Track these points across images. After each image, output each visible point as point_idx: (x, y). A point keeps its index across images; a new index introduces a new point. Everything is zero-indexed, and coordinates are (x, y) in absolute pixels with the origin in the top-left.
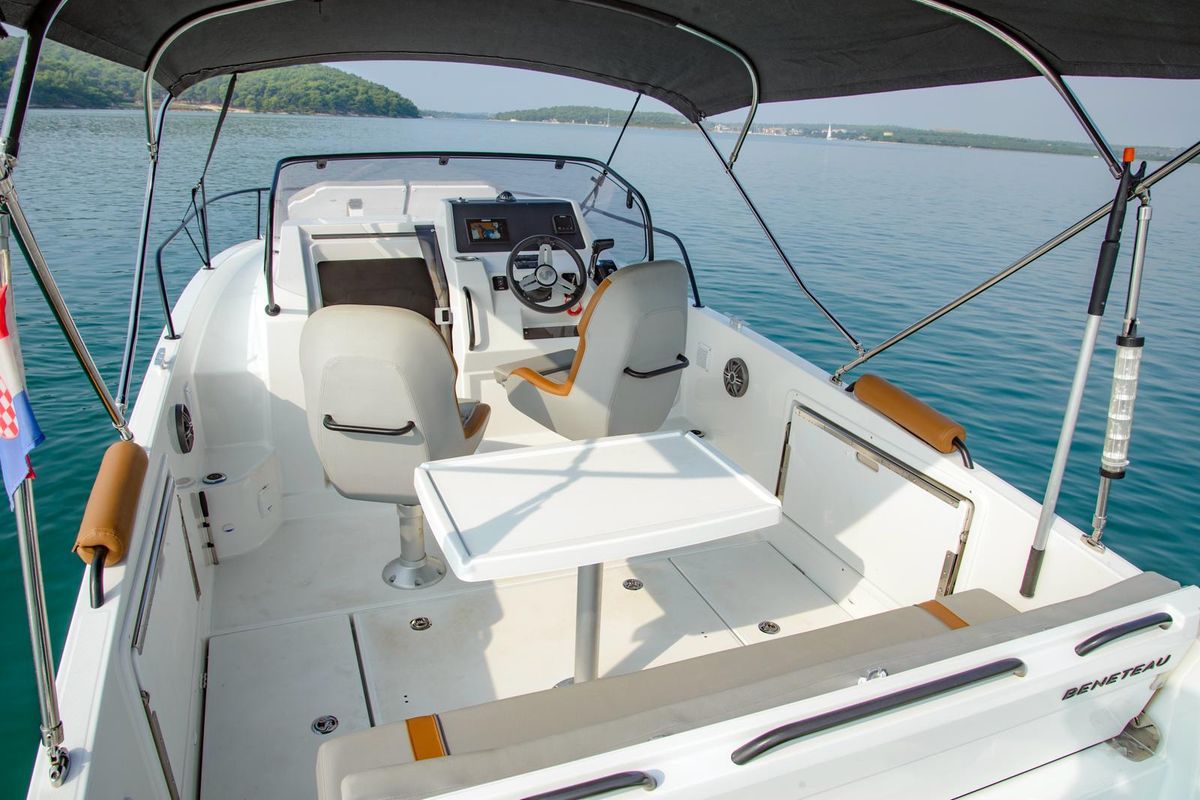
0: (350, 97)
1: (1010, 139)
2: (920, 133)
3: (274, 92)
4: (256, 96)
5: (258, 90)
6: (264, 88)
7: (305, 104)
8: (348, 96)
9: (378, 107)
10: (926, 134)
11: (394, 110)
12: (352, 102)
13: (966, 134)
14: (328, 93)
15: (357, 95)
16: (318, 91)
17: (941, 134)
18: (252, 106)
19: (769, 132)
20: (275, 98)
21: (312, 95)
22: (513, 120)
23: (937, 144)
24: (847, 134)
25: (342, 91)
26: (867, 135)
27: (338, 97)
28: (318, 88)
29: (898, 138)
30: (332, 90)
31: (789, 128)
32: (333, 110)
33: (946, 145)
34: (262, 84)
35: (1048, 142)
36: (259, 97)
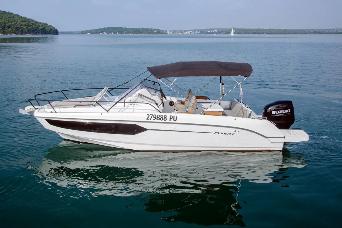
0: (37, 28)
1: (280, 30)
2: (245, 30)
3: (9, 27)
4: (3, 28)
5: (3, 26)
6: (5, 25)
7: (21, 31)
8: (36, 28)
9: (48, 31)
10: (247, 30)
11: (53, 32)
12: (38, 30)
13: (263, 29)
14: (29, 27)
15: (39, 27)
16: (26, 26)
17: (253, 30)
18: (2, 32)
19: (188, 33)
20: (10, 29)
21: (24, 28)
22: (88, 34)
23: (252, 34)
24: (218, 32)
25: (34, 26)
26: (225, 32)
27: (33, 28)
28: (25, 25)
29: (237, 32)
30: (31, 25)
31: (194, 31)
32: (32, 33)
33: (256, 34)
34: (4, 24)
35: (295, 30)
36: (4, 29)
